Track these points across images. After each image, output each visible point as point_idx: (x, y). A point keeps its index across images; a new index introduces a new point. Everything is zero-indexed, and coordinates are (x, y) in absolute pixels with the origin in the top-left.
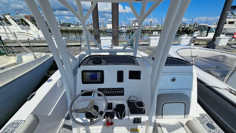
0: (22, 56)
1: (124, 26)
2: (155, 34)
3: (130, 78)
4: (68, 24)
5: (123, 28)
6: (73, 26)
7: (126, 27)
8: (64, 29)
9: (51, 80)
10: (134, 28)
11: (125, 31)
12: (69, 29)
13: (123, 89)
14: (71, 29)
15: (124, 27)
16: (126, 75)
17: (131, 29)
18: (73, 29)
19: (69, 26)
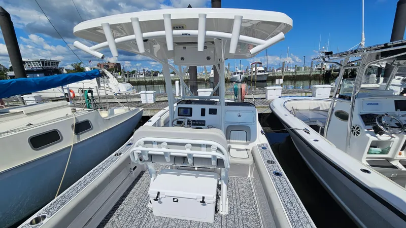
0: (115, 110)
1: (240, 71)
2: (279, 82)
3: (210, 113)
4: (154, 72)
5: (236, 75)
6: (162, 75)
7: (242, 73)
8: (148, 80)
9: (151, 121)
10: (254, 74)
11: (239, 79)
12: (156, 79)
13: (204, 121)
14: (159, 79)
15: (238, 73)
16: (207, 112)
17: (250, 77)
18: (161, 79)
19: (156, 75)
